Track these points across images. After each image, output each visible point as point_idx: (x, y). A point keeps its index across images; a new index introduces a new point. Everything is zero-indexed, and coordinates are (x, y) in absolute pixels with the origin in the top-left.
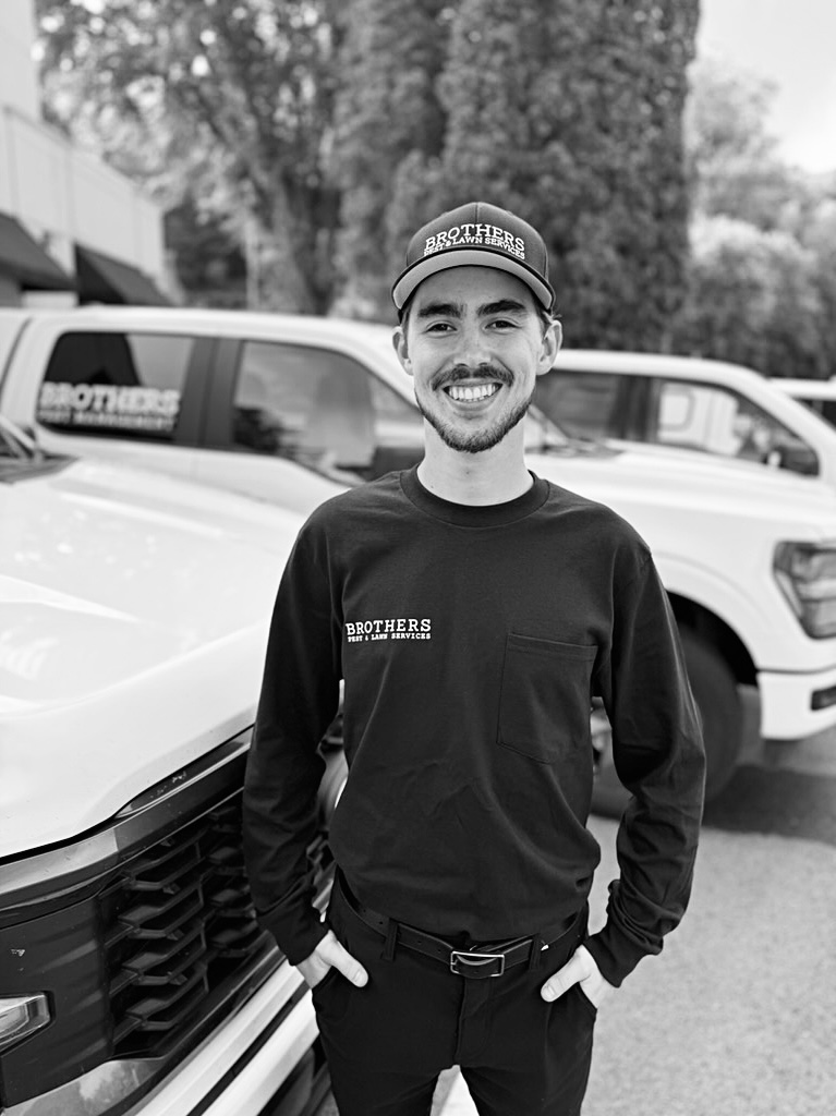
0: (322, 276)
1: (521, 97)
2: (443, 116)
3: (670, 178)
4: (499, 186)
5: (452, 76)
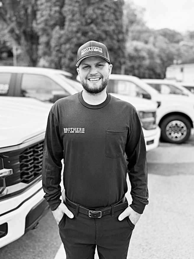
0: (34, 57)
1: (83, 13)
2: (64, 18)
3: (120, 32)
4: (79, 35)
5: (66, 8)
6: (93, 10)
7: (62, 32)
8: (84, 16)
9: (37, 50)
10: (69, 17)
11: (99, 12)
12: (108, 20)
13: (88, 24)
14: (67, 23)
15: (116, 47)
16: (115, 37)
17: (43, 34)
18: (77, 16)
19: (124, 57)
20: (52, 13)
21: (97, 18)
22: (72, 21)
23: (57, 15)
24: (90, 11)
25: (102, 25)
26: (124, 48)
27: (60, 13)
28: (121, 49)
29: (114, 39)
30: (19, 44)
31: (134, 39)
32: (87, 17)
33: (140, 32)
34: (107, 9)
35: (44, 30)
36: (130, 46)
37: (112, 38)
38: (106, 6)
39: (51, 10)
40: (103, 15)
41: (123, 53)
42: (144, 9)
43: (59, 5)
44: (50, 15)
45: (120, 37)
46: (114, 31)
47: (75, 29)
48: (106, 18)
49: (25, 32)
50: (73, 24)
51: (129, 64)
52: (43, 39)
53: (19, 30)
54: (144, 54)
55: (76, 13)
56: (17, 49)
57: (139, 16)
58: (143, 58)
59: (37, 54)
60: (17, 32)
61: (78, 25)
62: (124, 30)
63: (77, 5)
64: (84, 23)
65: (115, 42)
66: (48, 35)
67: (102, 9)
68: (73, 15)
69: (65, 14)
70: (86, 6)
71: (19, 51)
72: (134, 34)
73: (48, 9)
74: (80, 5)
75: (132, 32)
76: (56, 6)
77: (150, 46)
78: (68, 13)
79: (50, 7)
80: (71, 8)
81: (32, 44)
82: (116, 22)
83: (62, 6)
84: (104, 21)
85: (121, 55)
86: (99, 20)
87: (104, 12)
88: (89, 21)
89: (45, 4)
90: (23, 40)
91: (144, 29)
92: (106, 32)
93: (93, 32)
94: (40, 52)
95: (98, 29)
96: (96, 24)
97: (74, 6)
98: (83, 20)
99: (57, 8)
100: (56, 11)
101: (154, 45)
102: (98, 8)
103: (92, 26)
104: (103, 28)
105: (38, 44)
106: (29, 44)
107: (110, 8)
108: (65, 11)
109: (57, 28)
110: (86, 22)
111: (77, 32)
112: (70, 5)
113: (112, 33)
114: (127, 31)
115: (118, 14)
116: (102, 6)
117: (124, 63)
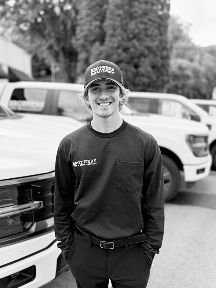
1: (125, 28)
2: (105, 33)
3: (165, 48)
4: (120, 51)
5: (107, 23)
6: (136, 25)
7: (102, 48)
8: (126, 31)
9: (75, 67)
10: (109, 32)
11: (142, 26)
12: (152, 35)
13: (130, 40)
14: (107, 39)
15: (159, 64)
16: (159, 53)
17: (82, 51)
18: (119, 31)
19: (167, 75)
20: (92, 28)
21: (140, 33)
22: (113, 36)
23: (97, 30)
24: (132, 25)
25: (145, 41)
26: (168, 65)
27: (101, 28)
28: (165, 66)
29: (157, 55)
30: (57, 60)
31: (179, 56)
32: (129, 32)
33: (185, 49)
34: (151, 23)
35: (83, 46)
36: (174, 63)
37: (155, 55)
38: (150, 20)
39: (91, 25)
40: (146, 30)
41: (167, 71)
42: (191, 24)
43: (99, 20)
44: (90, 31)
45: (165, 53)
46: (157, 46)
47: (116, 45)
48: (149, 32)
49: (63, 49)
50: (114, 40)
51: (172, 83)
52: (82, 56)
53: (58, 46)
54: (189, 73)
55: (118, 28)
56: (55, 67)
57: (185, 31)
58: (188, 77)
59: (75, 72)
60: (56, 48)
61: (120, 41)
62: (169, 46)
63: (119, 19)
64: (126, 38)
65: (158, 59)
66: (87, 51)
67: (145, 24)
68: (115, 30)
69: (106, 29)
70: (129, 20)
71: (58, 69)
72: (179, 51)
73: (88, 23)
74: (122, 20)
75: (177, 49)
76: (96, 20)
77: (195, 64)
78: (109, 28)
79: (90, 21)
80: (112, 22)
81: (71, 61)
82: (160, 38)
83: (102, 21)
84: (147, 36)
85: (165, 73)
86: (142, 36)
87: (148, 26)
88: (131, 36)
89: (86, 19)
90: (61, 57)
91: (190, 45)
92: (149, 48)
93: (135, 48)
94: (79, 70)
95: (141, 45)
96: (139, 40)
97: (116, 21)
98: (125, 35)
99: (98, 23)
100: (96, 26)
101: (200, 63)
102: (142, 23)
103: (135, 41)
104: (145, 44)
105: (76, 61)
106: (68, 61)
107: (154, 22)
108: (106, 26)
109: (97, 44)
110: (128, 37)
111: (118, 48)
112: (111, 19)
113: (155, 49)
114: (172, 47)
115: (162, 29)
116: (145, 20)
117: (168, 82)
